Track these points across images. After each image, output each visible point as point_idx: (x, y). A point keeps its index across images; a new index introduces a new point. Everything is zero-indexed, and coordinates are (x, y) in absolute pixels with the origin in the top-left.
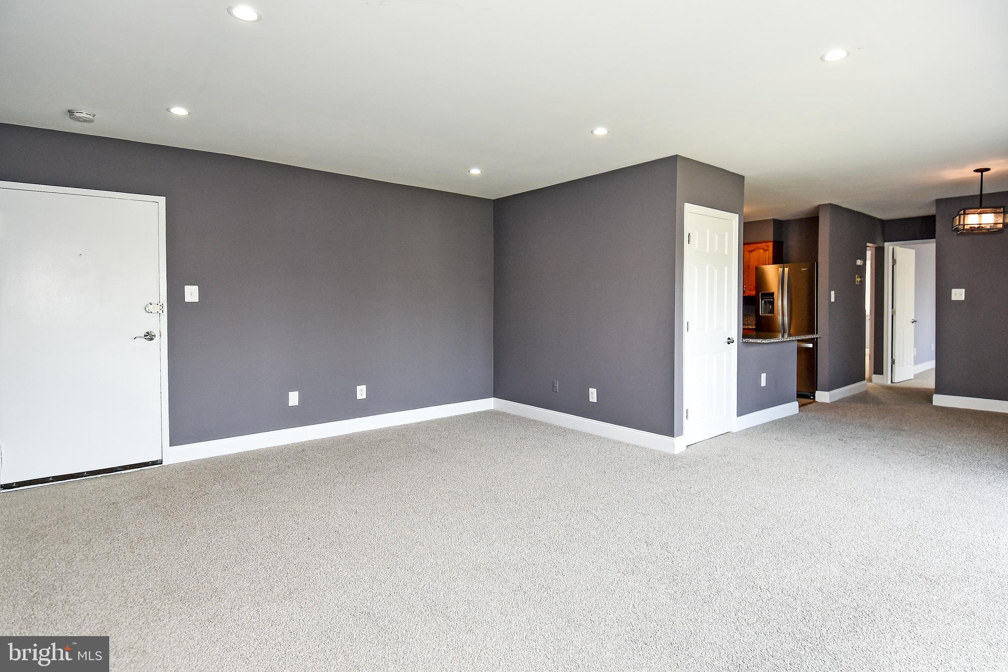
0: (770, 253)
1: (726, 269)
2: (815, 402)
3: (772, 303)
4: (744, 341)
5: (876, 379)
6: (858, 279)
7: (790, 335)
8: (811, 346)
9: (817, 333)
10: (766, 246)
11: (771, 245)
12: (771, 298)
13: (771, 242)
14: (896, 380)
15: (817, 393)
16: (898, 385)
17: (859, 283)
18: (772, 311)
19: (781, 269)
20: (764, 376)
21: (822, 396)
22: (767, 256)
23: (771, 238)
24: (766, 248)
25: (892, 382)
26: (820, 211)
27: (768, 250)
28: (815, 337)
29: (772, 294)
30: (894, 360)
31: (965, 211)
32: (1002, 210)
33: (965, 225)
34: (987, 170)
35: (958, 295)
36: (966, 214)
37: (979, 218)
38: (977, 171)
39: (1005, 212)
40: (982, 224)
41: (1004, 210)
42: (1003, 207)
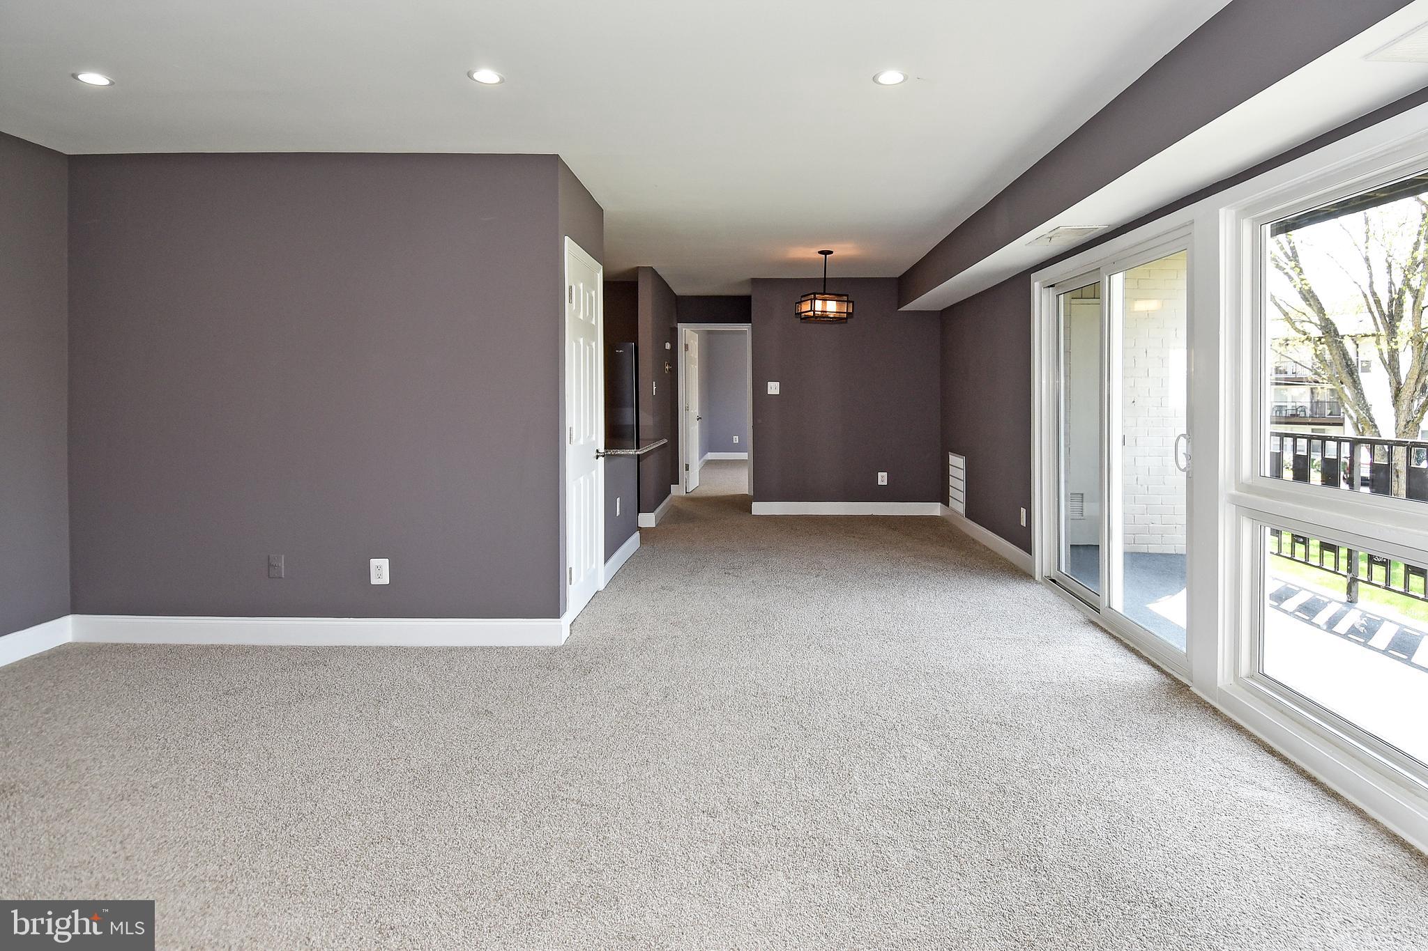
4: (609, 453)
6: (667, 367)
14: (693, 490)
15: (641, 516)
16: (691, 495)
17: (668, 372)
20: (618, 501)
21: (647, 520)
25: (686, 493)
26: (639, 277)
30: (688, 465)
31: (815, 296)
32: (845, 298)
33: (814, 311)
34: (831, 252)
35: (774, 388)
36: (815, 299)
37: (823, 305)
38: (821, 252)
39: (848, 302)
40: (826, 312)
41: (848, 298)
42: (847, 296)
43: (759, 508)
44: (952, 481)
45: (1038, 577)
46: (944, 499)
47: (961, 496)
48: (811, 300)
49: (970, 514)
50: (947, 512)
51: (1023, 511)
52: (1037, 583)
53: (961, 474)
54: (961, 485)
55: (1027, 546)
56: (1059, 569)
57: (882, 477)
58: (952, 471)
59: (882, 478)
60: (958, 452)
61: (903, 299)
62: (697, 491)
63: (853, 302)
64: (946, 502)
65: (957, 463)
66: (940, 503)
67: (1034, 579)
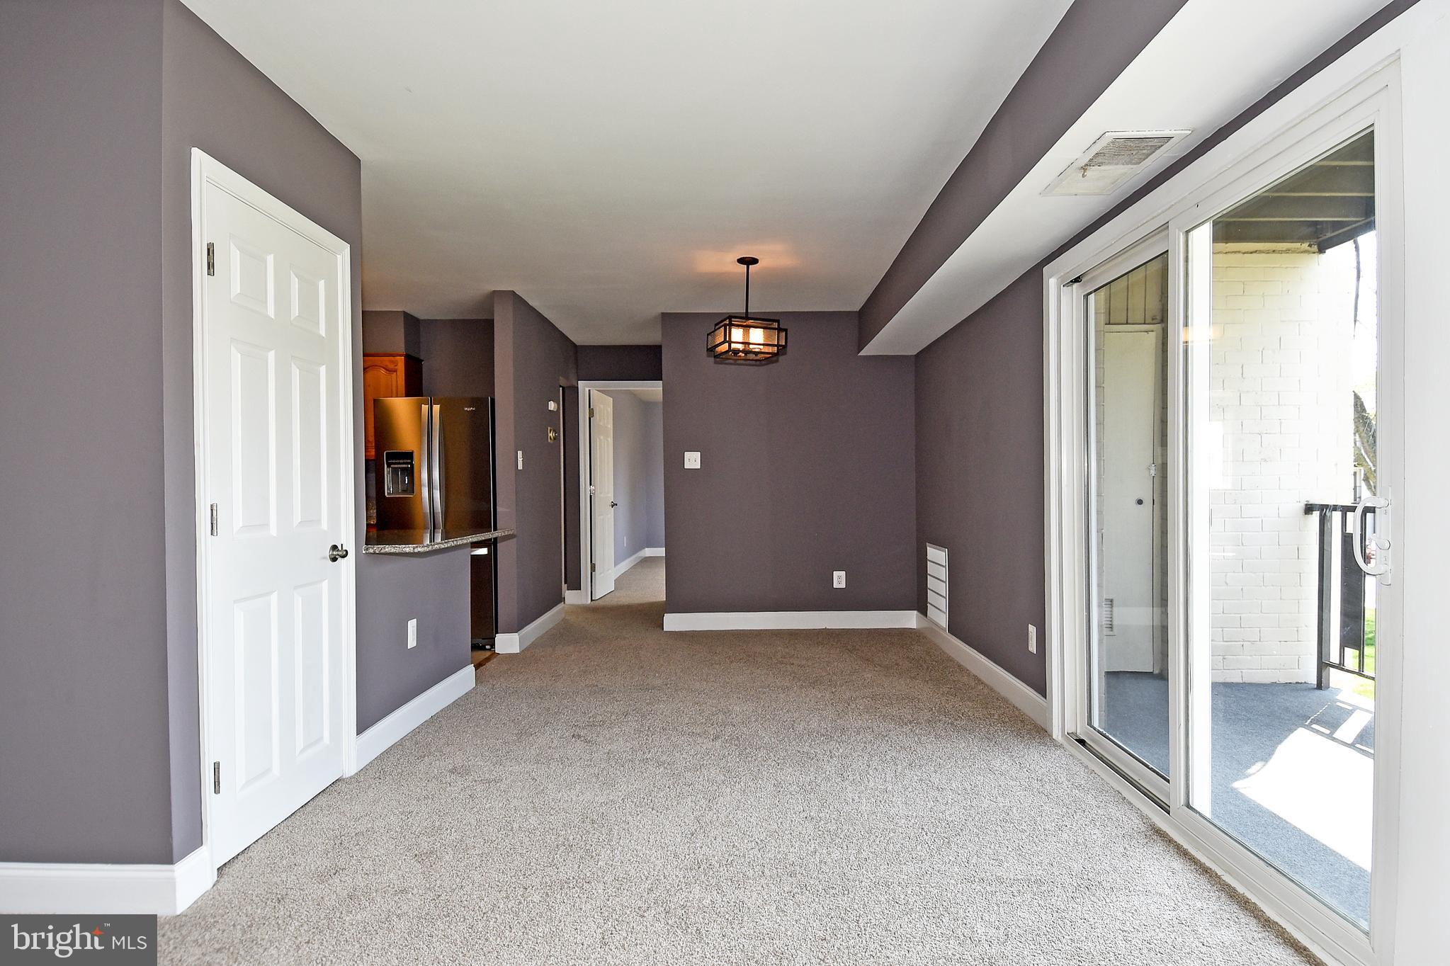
0: (400, 378)
1: (323, 369)
2: (494, 654)
3: (410, 472)
4: (371, 551)
5: (571, 597)
6: (551, 435)
7: (446, 537)
8: (484, 551)
9: (495, 529)
10: (392, 362)
11: (401, 361)
12: (407, 463)
13: (400, 355)
14: (597, 596)
15: (499, 638)
16: (601, 603)
17: (552, 442)
18: (411, 487)
19: (425, 408)
20: (412, 625)
21: (507, 643)
22: (394, 383)
23: (401, 349)
24: (391, 366)
25: (592, 600)
26: (495, 305)
27: (396, 371)
28: (491, 536)
29: (409, 456)
30: (594, 564)
31: (730, 321)
32: (775, 325)
33: (730, 342)
34: (755, 261)
35: (693, 460)
36: (731, 325)
37: (746, 334)
38: (741, 261)
39: (779, 330)
40: (749, 344)
41: (779, 325)
42: (778, 321)
43: (673, 622)
44: (931, 583)
45: (1056, 734)
46: (921, 606)
47: (943, 604)
48: (725, 326)
49: (955, 628)
50: (925, 624)
51: (1032, 629)
52: (1058, 746)
53: (943, 573)
54: (943, 588)
55: (1041, 687)
56: (1090, 724)
57: (839, 577)
58: (931, 568)
59: (839, 579)
60: (939, 544)
61: (864, 338)
62: (607, 599)
63: (786, 330)
64: (923, 611)
65: (937, 556)
66: (915, 612)
67: (1050, 736)
